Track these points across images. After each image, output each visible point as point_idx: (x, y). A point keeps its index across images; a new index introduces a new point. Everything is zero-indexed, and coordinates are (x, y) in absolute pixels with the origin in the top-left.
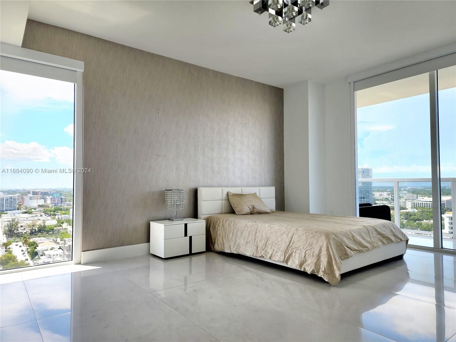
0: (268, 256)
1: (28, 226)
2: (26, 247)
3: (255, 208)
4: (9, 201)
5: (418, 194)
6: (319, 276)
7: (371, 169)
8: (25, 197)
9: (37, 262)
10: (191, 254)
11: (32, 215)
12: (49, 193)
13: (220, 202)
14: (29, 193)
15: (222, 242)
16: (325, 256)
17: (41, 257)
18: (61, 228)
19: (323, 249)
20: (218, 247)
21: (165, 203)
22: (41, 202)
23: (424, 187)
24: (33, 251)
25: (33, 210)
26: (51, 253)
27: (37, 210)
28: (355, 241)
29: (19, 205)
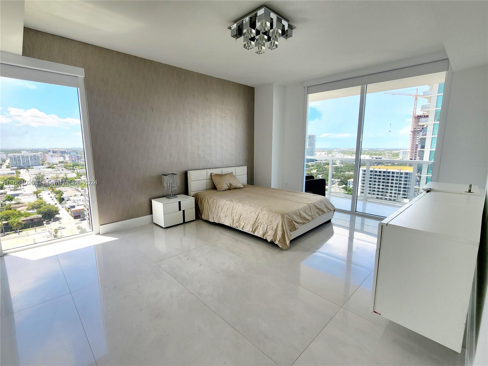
0: (241, 227)
1: (53, 178)
2: (54, 195)
3: (232, 185)
4: (33, 158)
5: (344, 153)
6: (276, 243)
7: (315, 136)
8: (46, 155)
9: (64, 206)
10: (184, 222)
11: (55, 170)
12: (67, 152)
13: (205, 181)
14: (50, 151)
15: (207, 213)
16: (280, 230)
17: (67, 202)
18: (81, 179)
19: (279, 225)
20: (204, 217)
21: (163, 185)
22: (61, 159)
23: (349, 149)
24: (60, 197)
25: (55, 166)
26: (76, 198)
27: (58, 165)
28: (301, 216)
29: (42, 162)
